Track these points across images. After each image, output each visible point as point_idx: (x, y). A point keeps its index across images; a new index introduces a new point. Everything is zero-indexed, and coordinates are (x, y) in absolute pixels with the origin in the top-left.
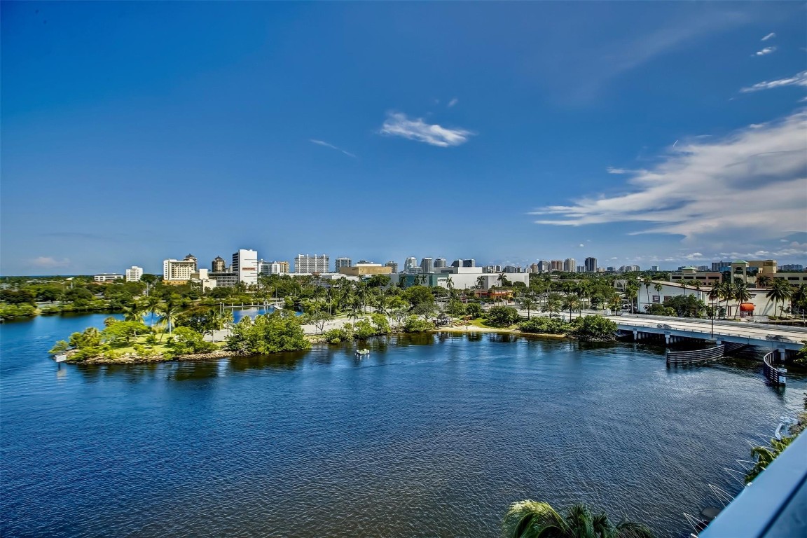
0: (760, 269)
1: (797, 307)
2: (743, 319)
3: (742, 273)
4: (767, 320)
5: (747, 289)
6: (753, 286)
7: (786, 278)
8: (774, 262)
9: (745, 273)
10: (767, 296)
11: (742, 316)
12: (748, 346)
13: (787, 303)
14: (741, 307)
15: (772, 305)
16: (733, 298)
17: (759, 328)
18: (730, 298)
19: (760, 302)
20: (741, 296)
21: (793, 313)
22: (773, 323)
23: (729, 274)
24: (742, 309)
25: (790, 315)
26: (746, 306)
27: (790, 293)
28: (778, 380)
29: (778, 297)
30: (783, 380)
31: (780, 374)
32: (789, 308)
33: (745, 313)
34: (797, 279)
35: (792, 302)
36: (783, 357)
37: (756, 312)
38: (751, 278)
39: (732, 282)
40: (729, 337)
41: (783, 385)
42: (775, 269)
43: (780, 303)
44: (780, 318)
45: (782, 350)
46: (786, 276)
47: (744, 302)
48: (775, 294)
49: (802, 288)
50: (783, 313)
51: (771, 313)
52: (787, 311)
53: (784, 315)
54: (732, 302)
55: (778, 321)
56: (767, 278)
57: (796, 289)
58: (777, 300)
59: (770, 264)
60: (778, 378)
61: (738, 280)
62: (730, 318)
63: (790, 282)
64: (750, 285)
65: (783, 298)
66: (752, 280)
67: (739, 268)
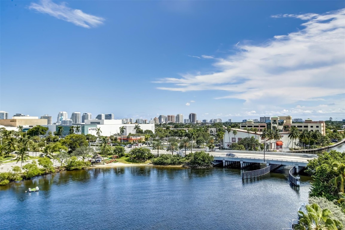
0: (285, 121)
1: (302, 143)
2: (278, 151)
3: (276, 123)
4: (289, 150)
5: (279, 133)
6: (282, 131)
7: (296, 127)
8: (291, 117)
9: (278, 124)
10: (288, 137)
11: (277, 148)
12: (282, 165)
13: (297, 140)
14: (277, 143)
15: (291, 141)
16: (273, 138)
17: (286, 155)
18: (271, 138)
19: (285, 140)
20: (276, 137)
21: (300, 146)
22: (292, 152)
23: (270, 124)
24: (277, 145)
25: (299, 147)
26: (279, 143)
27: (299, 135)
28: (296, 184)
29: (294, 137)
30: (298, 183)
31: (297, 180)
32: (298, 143)
33: (279, 147)
34: (301, 127)
35: (300, 140)
36: (298, 171)
37: (283, 146)
38: (281, 126)
39: (272, 129)
40: (272, 161)
41: (298, 186)
42: (291, 121)
43: (294, 141)
44: (295, 149)
45: (297, 167)
46: (296, 125)
47: (278, 140)
48: (292, 136)
49: (304, 132)
50: (296, 146)
51: (290, 146)
52: (297, 145)
53: (296, 147)
54: (273, 141)
55: (294, 151)
56: (288, 127)
57: (301, 133)
58: (293, 139)
59: (289, 118)
60: (296, 182)
61: (274, 127)
62: (271, 150)
63: (299, 128)
64: (281, 131)
65: (296, 137)
66: (281, 127)
67: (275, 121)
